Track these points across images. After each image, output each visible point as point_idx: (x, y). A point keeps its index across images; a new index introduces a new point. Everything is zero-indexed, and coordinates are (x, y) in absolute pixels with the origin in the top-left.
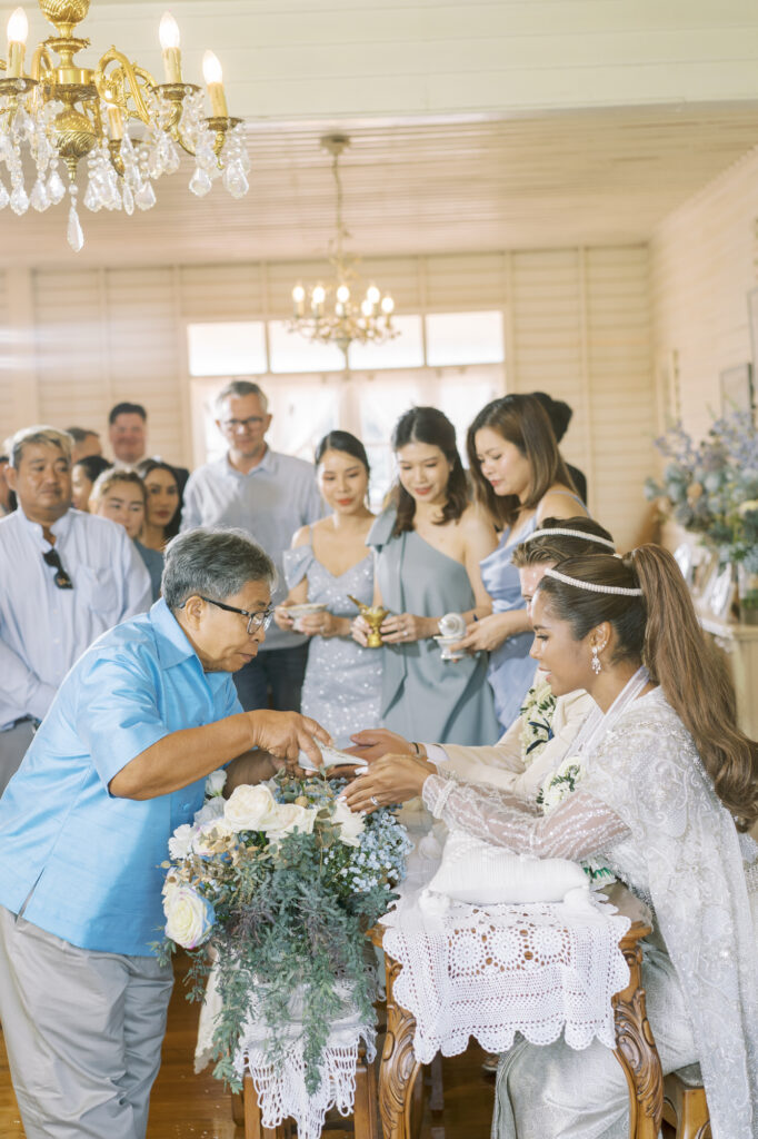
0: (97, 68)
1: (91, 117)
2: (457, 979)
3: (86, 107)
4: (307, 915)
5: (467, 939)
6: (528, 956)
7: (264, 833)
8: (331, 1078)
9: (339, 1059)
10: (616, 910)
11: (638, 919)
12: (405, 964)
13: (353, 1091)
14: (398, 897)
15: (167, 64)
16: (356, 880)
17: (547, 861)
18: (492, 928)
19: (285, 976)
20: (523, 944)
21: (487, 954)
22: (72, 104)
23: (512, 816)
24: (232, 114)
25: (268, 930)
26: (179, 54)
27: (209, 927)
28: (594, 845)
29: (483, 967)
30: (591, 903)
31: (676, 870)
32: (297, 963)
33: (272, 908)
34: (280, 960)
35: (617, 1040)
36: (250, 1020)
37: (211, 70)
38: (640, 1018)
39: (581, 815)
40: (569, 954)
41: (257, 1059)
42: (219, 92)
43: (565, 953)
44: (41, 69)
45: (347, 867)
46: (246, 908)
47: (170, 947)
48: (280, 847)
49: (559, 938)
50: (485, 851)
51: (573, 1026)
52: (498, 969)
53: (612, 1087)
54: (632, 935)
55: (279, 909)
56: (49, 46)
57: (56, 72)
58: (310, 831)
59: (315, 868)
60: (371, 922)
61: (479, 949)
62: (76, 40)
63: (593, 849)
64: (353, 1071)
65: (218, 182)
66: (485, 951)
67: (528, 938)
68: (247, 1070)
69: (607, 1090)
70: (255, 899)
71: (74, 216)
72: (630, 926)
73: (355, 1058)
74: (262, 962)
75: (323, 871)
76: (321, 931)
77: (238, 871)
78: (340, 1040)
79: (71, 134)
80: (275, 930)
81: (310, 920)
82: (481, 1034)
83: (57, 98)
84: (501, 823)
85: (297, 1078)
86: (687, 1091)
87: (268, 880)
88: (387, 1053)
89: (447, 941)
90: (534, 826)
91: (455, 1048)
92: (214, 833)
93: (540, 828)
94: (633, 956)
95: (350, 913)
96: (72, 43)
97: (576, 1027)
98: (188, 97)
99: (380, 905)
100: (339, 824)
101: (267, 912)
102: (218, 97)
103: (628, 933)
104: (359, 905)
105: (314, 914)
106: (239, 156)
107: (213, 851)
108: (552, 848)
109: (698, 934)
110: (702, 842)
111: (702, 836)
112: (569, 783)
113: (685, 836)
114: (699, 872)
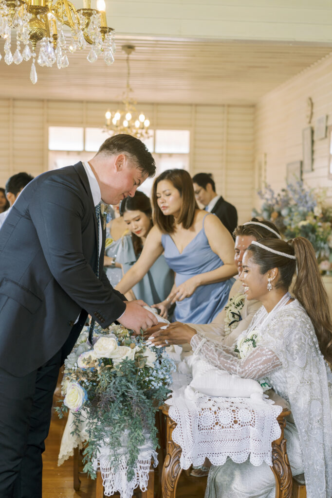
1: (44, 22)
2: (202, 431)
3: (41, 18)
4: (131, 398)
5: (208, 413)
6: (236, 422)
7: (111, 359)
8: (138, 474)
9: (142, 465)
10: (274, 402)
11: (285, 408)
12: (179, 423)
13: (147, 480)
14: (172, 391)
16: (153, 383)
18: (219, 408)
19: (120, 426)
20: (233, 416)
21: (216, 420)
22: (36, 15)
23: (230, 357)
24: (109, 26)
25: (112, 404)
27: (85, 402)
28: (266, 372)
29: (214, 426)
30: (263, 399)
31: (301, 383)
32: (125, 420)
33: (115, 394)
34: (118, 418)
35: (273, 462)
36: (102, 445)
38: (284, 453)
39: (260, 358)
40: (254, 422)
41: (105, 464)
42: (104, 16)
43: (253, 422)
45: (148, 377)
46: (104, 394)
47: (65, 410)
48: (121, 366)
49: (250, 414)
50: (216, 371)
51: (254, 455)
52: (221, 427)
53: (265, 483)
55: (117, 394)
58: (133, 359)
59: (134, 376)
60: (160, 403)
61: (213, 418)
63: (265, 374)
64: (148, 471)
66: (216, 419)
67: (236, 414)
68: (99, 469)
69: (262, 485)
70: (108, 390)
71: (33, 68)
72: (282, 410)
73: (149, 465)
74: (109, 419)
75: (137, 378)
76: (138, 406)
77: (100, 376)
78: (142, 456)
79: (35, 29)
80: (115, 405)
81: (133, 401)
82: (211, 457)
83: (30, 12)
84: (225, 360)
85: (123, 473)
86: (299, 486)
87: (113, 381)
88: (166, 463)
89: (198, 414)
90: (239, 363)
92: (90, 357)
94: (282, 424)
95: (149, 398)
97: (256, 456)
98: (94, 15)
99: (165, 395)
100: (147, 357)
101: (113, 395)
102: (103, 18)
103: (281, 414)
104: (155, 394)
105: (135, 398)
106: (111, 46)
107: (88, 366)
108: (246, 374)
109: (308, 412)
110: (312, 371)
111: (312, 367)
112: (252, 342)
113: (305, 367)
114: (310, 384)
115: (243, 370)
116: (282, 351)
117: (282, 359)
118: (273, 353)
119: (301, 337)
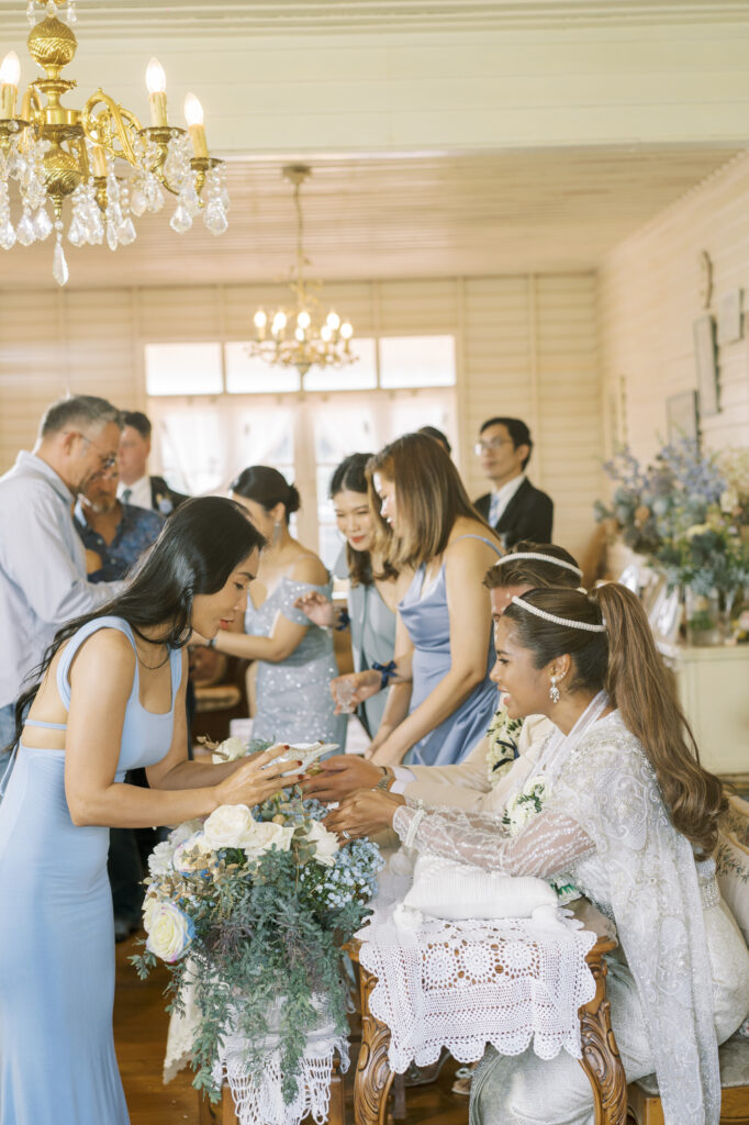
0: (85, 110)
1: (76, 155)
2: (430, 992)
3: (71, 146)
4: (285, 930)
5: (440, 953)
6: (499, 969)
7: (243, 850)
8: (307, 1087)
9: (315, 1069)
10: (582, 925)
11: (603, 934)
12: (381, 977)
13: (327, 1100)
14: (371, 912)
15: (154, 107)
16: (331, 896)
17: (518, 878)
18: (464, 943)
19: (263, 989)
20: (494, 958)
21: (459, 967)
22: (59, 143)
23: (480, 838)
24: (212, 155)
25: (246, 944)
26: (165, 97)
27: (190, 941)
28: (562, 863)
29: (455, 980)
30: (558, 919)
31: (637, 883)
32: (274, 977)
33: (250, 923)
34: (258, 973)
35: (583, 1050)
36: (228, 1029)
37: (193, 113)
38: (605, 1029)
39: (549, 834)
40: (538, 967)
41: (236, 1069)
42: (200, 133)
43: (535, 967)
44: (30, 110)
45: (322, 884)
46: (227, 923)
47: (151, 961)
48: (259, 864)
49: (529, 952)
50: (457, 869)
51: (541, 1037)
52: (470, 982)
53: (577, 1097)
54: (597, 950)
55: (256, 923)
56: (37, 87)
57: (44, 112)
58: (288, 849)
59: (292, 884)
60: (346, 937)
61: (452, 963)
62: (64, 82)
63: (561, 866)
64: (328, 1081)
65: (198, 220)
66: (457, 965)
67: (498, 952)
68: (226, 1080)
69: (573, 1100)
70: (235, 915)
71: (59, 251)
72: (596, 941)
73: (330, 1069)
74: (241, 976)
75: (299, 887)
76: (299, 945)
77: (218, 887)
78: (315, 1051)
79: (57, 172)
80: (253, 944)
81: (288, 935)
82: (453, 1045)
83: (45, 138)
84: (470, 846)
85: (275, 1088)
86: (648, 1099)
87: (247, 895)
88: (362, 1063)
89: (421, 955)
90: (503, 846)
91: (428, 1058)
92: (196, 850)
93: (509, 848)
94: (599, 970)
95: (325, 928)
96: (60, 85)
97: (545, 1038)
98: (174, 140)
99: (355, 920)
100: (314, 842)
101: (247, 927)
102: (199, 138)
103: (594, 947)
104: (334, 920)
105: (291, 929)
106: (219, 195)
107: (194, 868)
108: (522, 867)
109: (655, 943)
110: (661, 856)
111: (660, 849)
112: (534, 802)
113: (645, 849)
114: (658, 885)
115: (514, 859)
116: (592, 818)
117: (595, 836)
118: (575, 823)
119: (631, 785)
